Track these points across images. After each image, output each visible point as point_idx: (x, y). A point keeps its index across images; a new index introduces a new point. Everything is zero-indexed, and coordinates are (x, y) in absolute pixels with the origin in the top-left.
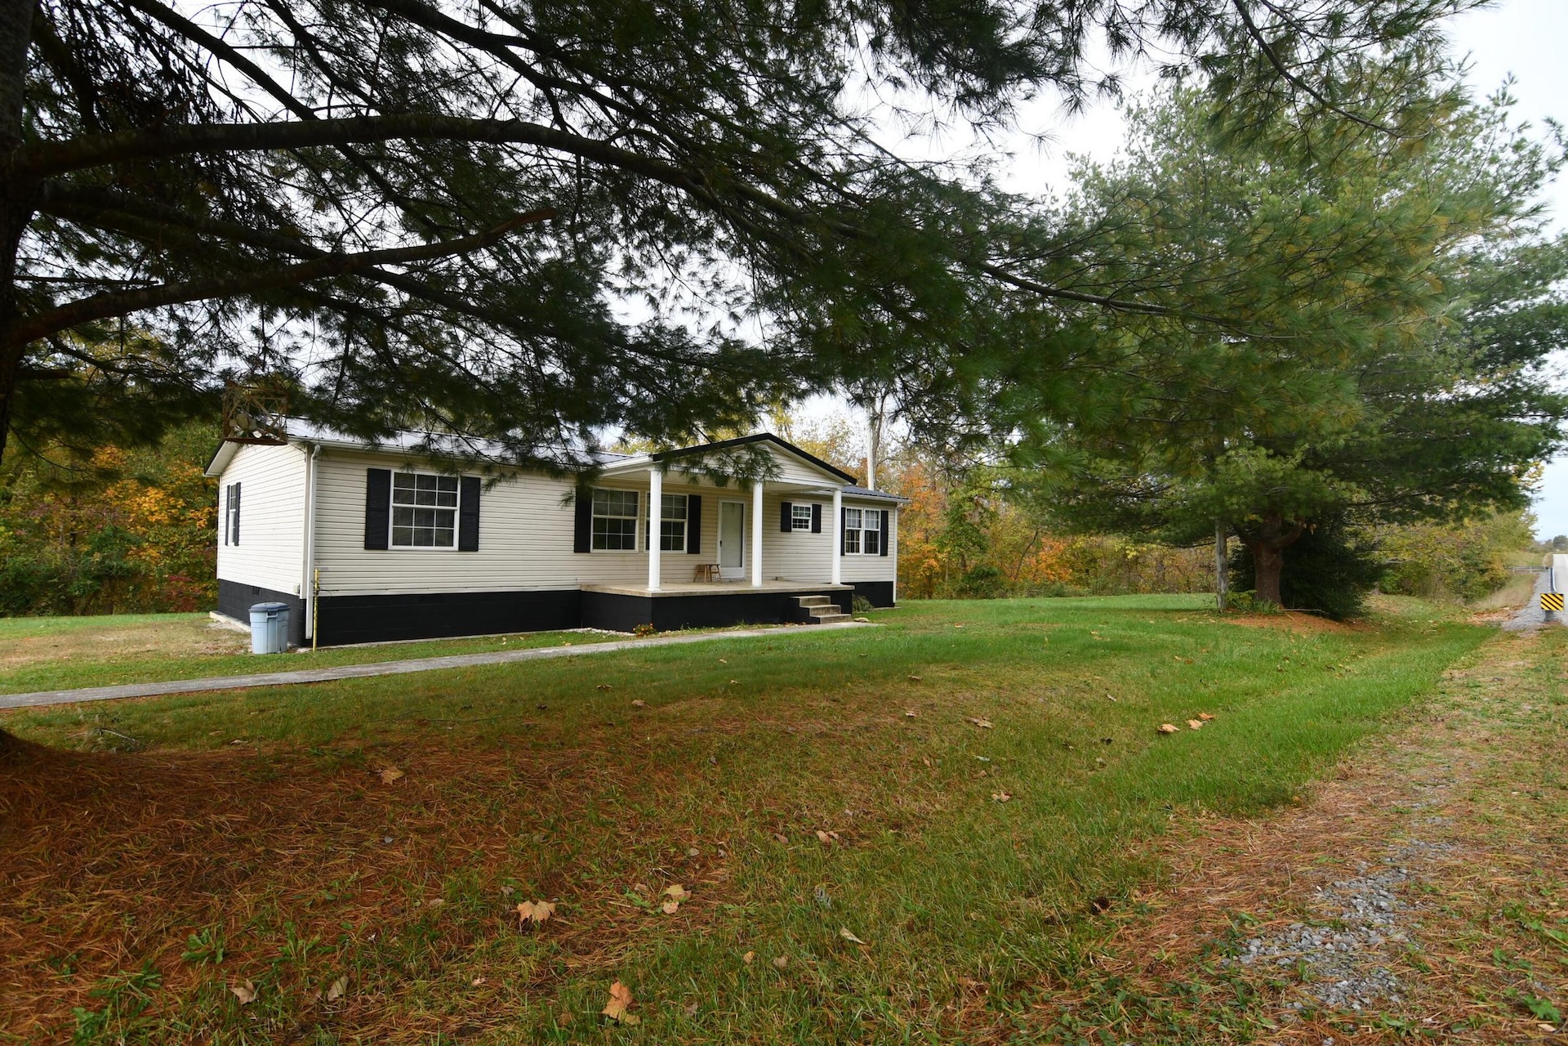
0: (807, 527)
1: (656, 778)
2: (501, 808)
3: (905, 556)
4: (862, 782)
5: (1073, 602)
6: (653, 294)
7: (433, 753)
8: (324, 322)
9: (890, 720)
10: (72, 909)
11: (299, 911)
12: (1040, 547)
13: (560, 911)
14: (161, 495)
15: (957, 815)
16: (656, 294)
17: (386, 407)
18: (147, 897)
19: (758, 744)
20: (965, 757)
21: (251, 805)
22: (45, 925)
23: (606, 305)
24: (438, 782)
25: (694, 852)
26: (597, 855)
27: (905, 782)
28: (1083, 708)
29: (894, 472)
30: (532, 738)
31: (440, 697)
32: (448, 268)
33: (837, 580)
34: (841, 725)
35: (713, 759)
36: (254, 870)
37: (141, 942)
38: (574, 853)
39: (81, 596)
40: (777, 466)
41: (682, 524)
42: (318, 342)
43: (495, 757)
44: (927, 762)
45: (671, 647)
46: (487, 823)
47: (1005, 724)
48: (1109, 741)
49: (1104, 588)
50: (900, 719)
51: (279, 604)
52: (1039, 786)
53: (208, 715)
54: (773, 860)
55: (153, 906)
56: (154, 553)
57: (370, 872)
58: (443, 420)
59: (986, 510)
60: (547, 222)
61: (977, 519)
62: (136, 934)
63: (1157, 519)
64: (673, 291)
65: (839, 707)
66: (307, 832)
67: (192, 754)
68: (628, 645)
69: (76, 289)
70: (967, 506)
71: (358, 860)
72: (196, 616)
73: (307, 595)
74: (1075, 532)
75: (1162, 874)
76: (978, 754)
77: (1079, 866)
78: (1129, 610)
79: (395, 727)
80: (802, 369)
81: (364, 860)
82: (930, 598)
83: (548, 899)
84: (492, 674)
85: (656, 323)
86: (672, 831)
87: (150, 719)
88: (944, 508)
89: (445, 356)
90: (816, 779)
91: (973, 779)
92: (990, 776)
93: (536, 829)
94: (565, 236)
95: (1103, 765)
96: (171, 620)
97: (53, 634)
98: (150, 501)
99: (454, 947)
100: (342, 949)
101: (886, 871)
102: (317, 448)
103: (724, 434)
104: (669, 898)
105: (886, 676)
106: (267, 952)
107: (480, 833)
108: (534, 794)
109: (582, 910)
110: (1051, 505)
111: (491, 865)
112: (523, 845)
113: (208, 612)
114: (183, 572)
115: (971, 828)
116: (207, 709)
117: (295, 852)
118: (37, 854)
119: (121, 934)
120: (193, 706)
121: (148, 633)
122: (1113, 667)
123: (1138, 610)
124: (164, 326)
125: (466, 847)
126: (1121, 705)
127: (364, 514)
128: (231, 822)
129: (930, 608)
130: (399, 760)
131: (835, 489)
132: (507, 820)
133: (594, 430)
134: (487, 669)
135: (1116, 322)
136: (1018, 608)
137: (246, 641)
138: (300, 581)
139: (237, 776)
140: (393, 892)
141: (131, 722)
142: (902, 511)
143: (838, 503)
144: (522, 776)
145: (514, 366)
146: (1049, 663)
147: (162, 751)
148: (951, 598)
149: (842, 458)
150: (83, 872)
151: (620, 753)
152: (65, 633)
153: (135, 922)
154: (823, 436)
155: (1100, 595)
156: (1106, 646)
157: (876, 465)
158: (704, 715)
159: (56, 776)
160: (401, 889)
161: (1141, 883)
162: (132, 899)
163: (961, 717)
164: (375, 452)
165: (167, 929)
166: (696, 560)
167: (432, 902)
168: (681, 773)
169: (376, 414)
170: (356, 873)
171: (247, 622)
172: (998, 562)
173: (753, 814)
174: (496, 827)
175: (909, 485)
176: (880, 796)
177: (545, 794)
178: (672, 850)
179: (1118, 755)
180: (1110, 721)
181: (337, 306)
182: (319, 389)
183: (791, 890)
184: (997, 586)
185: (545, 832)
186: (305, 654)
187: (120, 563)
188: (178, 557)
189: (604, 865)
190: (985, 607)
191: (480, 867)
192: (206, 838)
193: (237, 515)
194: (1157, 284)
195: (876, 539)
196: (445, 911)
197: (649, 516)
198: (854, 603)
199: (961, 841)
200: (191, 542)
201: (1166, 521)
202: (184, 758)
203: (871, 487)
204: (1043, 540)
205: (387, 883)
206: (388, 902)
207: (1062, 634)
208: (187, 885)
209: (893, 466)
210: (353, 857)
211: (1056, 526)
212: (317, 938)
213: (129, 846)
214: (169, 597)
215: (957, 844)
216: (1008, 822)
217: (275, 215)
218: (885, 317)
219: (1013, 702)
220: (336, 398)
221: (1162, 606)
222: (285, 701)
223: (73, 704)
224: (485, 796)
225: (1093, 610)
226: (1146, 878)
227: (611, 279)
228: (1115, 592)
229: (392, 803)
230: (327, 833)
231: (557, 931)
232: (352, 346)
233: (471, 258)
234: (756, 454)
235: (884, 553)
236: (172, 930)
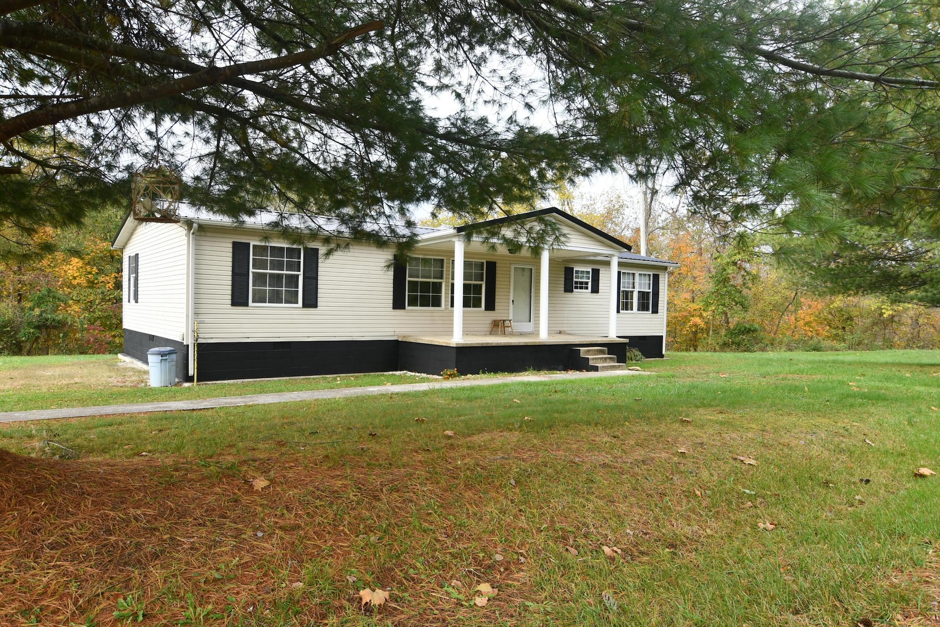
0: (587, 288)
1: (466, 495)
2: (345, 513)
3: (673, 314)
4: (640, 507)
5: (829, 356)
6: (459, 91)
7: (291, 468)
8: (200, 123)
9: (664, 455)
10: (35, 575)
11: (196, 585)
12: (799, 306)
13: (394, 598)
14: (80, 264)
15: (726, 539)
16: (461, 90)
17: (248, 192)
18: (88, 569)
19: (550, 471)
20: (733, 489)
21: (159, 503)
22: (17, 585)
23: (420, 101)
24: (296, 491)
25: (499, 557)
26: (421, 555)
27: (679, 508)
28: (842, 451)
29: (664, 240)
30: (366, 459)
31: (292, 423)
32: (294, 76)
33: (613, 335)
34: (621, 457)
35: (513, 482)
36: (162, 552)
37: (84, 602)
38: (402, 553)
39: (27, 341)
40: (564, 235)
41: (481, 286)
42: (197, 140)
43: (339, 473)
44: (698, 493)
45: (472, 389)
46: (334, 525)
47: (768, 462)
48: (868, 481)
49: (859, 344)
50: (673, 454)
51: (169, 348)
52: (801, 518)
53: (122, 432)
54: (566, 568)
55: (92, 576)
56: (76, 308)
57: (247, 558)
58: (292, 201)
59: (748, 273)
60: (372, 33)
61: (740, 281)
62: (80, 596)
63: (915, 281)
64: (476, 87)
65: (619, 443)
66: (200, 525)
67: (113, 462)
68: (437, 386)
69: (18, 104)
70: (731, 270)
71: (237, 549)
72: (108, 357)
73: (190, 341)
74: (833, 292)
75: (924, 602)
76: (744, 488)
77: (843, 590)
78: (886, 364)
79: (260, 446)
80: (587, 150)
81: (242, 549)
82: (695, 350)
83: (383, 588)
84: (331, 407)
85: (463, 115)
86: (480, 539)
87: (81, 435)
88: (710, 271)
89: (293, 150)
90: (601, 503)
91: (740, 509)
92: (756, 507)
93: (372, 531)
94: (387, 44)
95: (862, 502)
96: (91, 360)
97: (9, 369)
98: (73, 268)
99: (312, 621)
100: (228, 616)
101: (664, 583)
102: (195, 225)
103: (519, 209)
104: (479, 593)
105: (660, 417)
106: (174, 615)
107: (329, 533)
108: (370, 503)
109: (410, 599)
110: (812, 268)
111: (338, 558)
112: (362, 544)
113: (116, 354)
114: (98, 323)
115: (739, 551)
116: (121, 428)
117: (192, 540)
118: (10, 533)
119: (70, 595)
120: (110, 426)
121: (75, 370)
122: (871, 415)
123: (893, 364)
124: (81, 131)
125: (318, 543)
126: (878, 450)
127: (230, 278)
128: (145, 515)
129: (696, 359)
130: (265, 472)
131: (612, 255)
132: (349, 523)
133: (411, 207)
134: (328, 402)
135: (887, 98)
136: (778, 360)
137: (145, 377)
138: (184, 330)
139: (147, 480)
140: (265, 575)
141: (67, 436)
142: (671, 274)
143: (615, 268)
144: (360, 488)
145: (346, 155)
146: (808, 410)
147: (91, 459)
148: (715, 351)
149: (617, 228)
150: (42, 548)
151: (436, 473)
152: (16, 368)
153: (80, 587)
154: (600, 209)
155: (856, 349)
156: (864, 396)
157: (649, 233)
158: (504, 444)
159: (21, 475)
160: (270, 573)
161: (903, 609)
162: (77, 570)
163: (728, 455)
164: (240, 229)
165: (103, 593)
166: (492, 316)
167: (294, 585)
168: (486, 492)
169: (240, 198)
170: (237, 559)
171: (146, 362)
172: (759, 320)
173: (547, 529)
174: (341, 528)
175: (678, 251)
176: (657, 520)
177: (378, 504)
178: (481, 555)
179: (876, 494)
180: (868, 464)
181: (210, 110)
182: (197, 179)
183: (583, 593)
184: (758, 341)
185: (379, 534)
186: (189, 388)
187: (54, 316)
188: (94, 312)
189: (426, 563)
190: (746, 359)
191: (330, 560)
192: (127, 526)
193: (136, 279)
194: (929, 60)
195: (648, 299)
196: (304, 593)
197: (453, 279)
198: (628, 354)
199: (730, 562)
200: (103, 300)
201: (924, 283)
202: (108, 465)
203: (643, 253)
204: (802, 300)
205: (260, 567)
206: (261, 583)
207: (820, 385)
208: (115, 561)
209: (663, 235)
210: (234, 546)
211: (816, 287)
212: (210, 607)
213: (74, 530)
214: (88, 342)
215: (727, 564)
216: (775, 549)
217: (162, 39)
218: (666, 101)
219: (776, 444)
220: (210, 185)
221: (917, 361)
222: (177, 423)
223: (26, 422)
224: (332, 503)
225: (850, 364)
226: (908, 604)
227: (424, 79)
228: (870, 347)
229: (261, 505)
230: (214, 526)
231: (391, 614)
232: (222, 143)
233: (312, 66)
234: (546, 225)
235: (655, 311)
236: (106, 595)
